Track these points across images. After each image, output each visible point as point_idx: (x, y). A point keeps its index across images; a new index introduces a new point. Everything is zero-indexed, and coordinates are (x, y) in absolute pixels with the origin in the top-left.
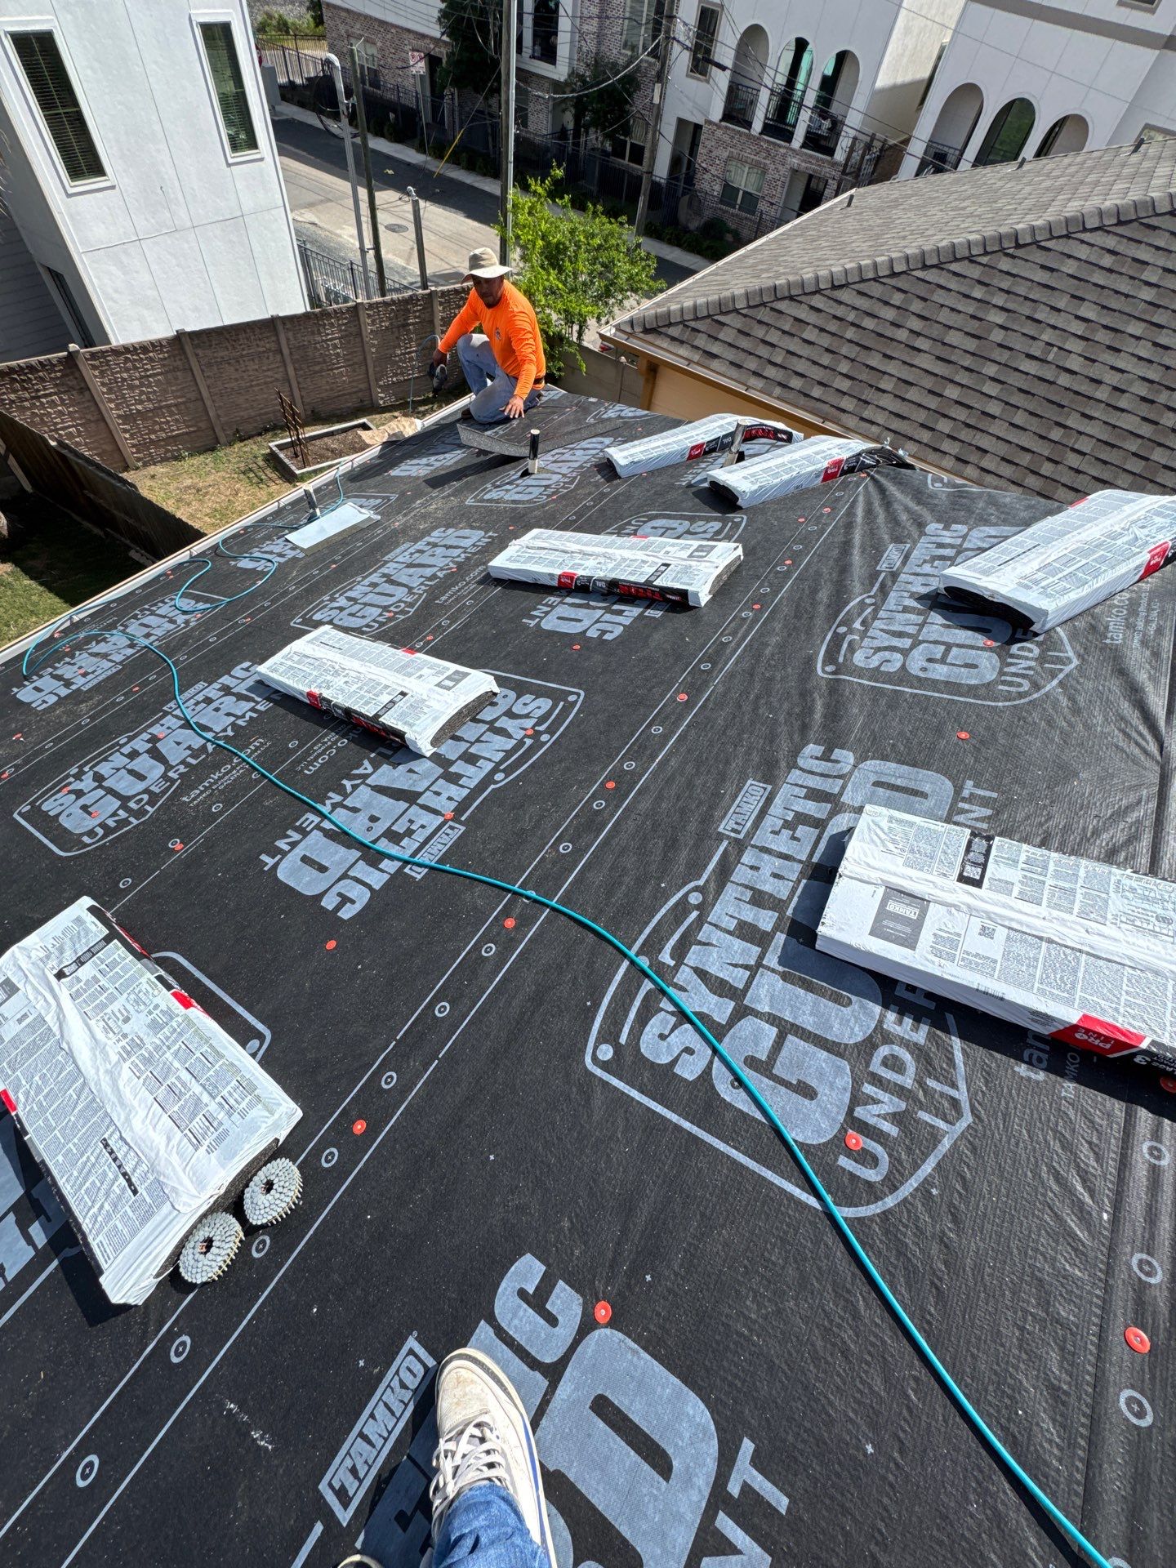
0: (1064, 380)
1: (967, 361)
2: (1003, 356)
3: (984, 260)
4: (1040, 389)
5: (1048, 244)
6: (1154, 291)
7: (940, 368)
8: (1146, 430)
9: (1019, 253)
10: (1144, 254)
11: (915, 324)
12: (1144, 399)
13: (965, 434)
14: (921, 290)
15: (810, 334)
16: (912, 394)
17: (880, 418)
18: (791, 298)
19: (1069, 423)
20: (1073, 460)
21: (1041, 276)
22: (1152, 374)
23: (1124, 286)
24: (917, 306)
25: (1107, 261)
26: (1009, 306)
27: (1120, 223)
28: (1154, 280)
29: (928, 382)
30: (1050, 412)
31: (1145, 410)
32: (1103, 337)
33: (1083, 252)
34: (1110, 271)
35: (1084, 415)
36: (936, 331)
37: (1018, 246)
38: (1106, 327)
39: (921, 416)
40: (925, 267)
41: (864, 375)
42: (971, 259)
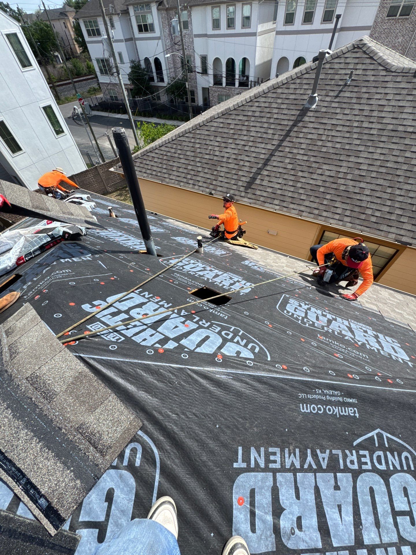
0: (215, 158)
1: (192, 159)
2: (200, 155)
3: (193, 132)
4: (210, 162)
5: (207, 124)
6: (233, 130)
7: (187, 162)
8: (236, 167)
9: (201, 128)
10: (229, 121)
11: (179, 152)
12: (235, 159)
13: (194, 178)
14: (180, 143)
15: (156, 160)
16: (181, 170)
17: (174, 178)
18: (151, 152)
19: (218, 169)
20: (220, 179)
21: (207, 133)
22: (236, 152)
23: (226, 130)
24: (179, 147)
25: (221, 125)
26: (200, 142)
27: (223, 115)
28: (233, 127)
29: (184, 166)
30: (214, 168)
31: (235, 162)
32: (223, 145)
33: (215, 124)
34: (222, 128)
35: (221, 166)
36: (184, 152)
37: (200, 126)
38: (223, 142)
39: (183, 175)
40: (180, 137)
41: (169, 168)
42: (190, 132)
